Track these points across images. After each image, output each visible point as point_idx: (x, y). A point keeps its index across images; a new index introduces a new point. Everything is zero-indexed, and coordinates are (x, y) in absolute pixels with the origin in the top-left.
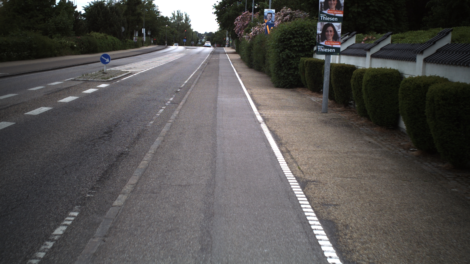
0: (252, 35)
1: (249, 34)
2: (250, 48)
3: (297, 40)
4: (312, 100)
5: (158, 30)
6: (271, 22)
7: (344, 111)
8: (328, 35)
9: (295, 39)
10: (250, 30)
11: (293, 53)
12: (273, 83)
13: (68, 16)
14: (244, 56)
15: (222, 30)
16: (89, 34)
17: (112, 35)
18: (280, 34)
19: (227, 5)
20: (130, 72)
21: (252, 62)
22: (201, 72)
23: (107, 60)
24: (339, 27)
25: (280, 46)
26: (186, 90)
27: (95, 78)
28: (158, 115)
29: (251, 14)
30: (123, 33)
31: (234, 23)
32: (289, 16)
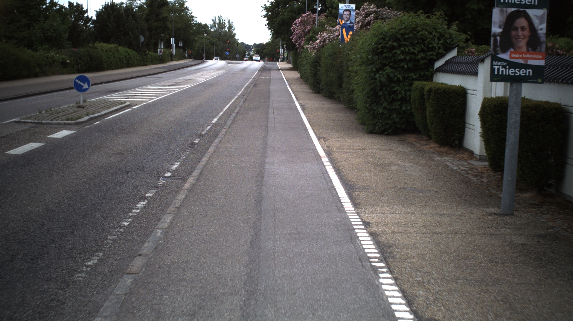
0: (319, 44)
1: (313, 42)
2: (316, 63)
3: (405, 50)
4: (448, 166)
5: (193, 40)
6: (350, 24)
8: (516, 37)
9: (402, 49)
10: (315, 37)
11: (398, 73)
13: (61, 21)
14: (305, 74)
15: (274, 40)
16: (91, 45)
17: (126, 46)
18: (376, 39)
19: (281, 6)
20: (128, 103)
21: (319, 85)
22: (243, 101)
23: (85, 86)
25: (375, 61)
26: (210, 139)
27: (55, 118)
28: (124, 226)
29: (315, 16)
30: (142, 43)
31: (291, 28)
32: (373, 15)
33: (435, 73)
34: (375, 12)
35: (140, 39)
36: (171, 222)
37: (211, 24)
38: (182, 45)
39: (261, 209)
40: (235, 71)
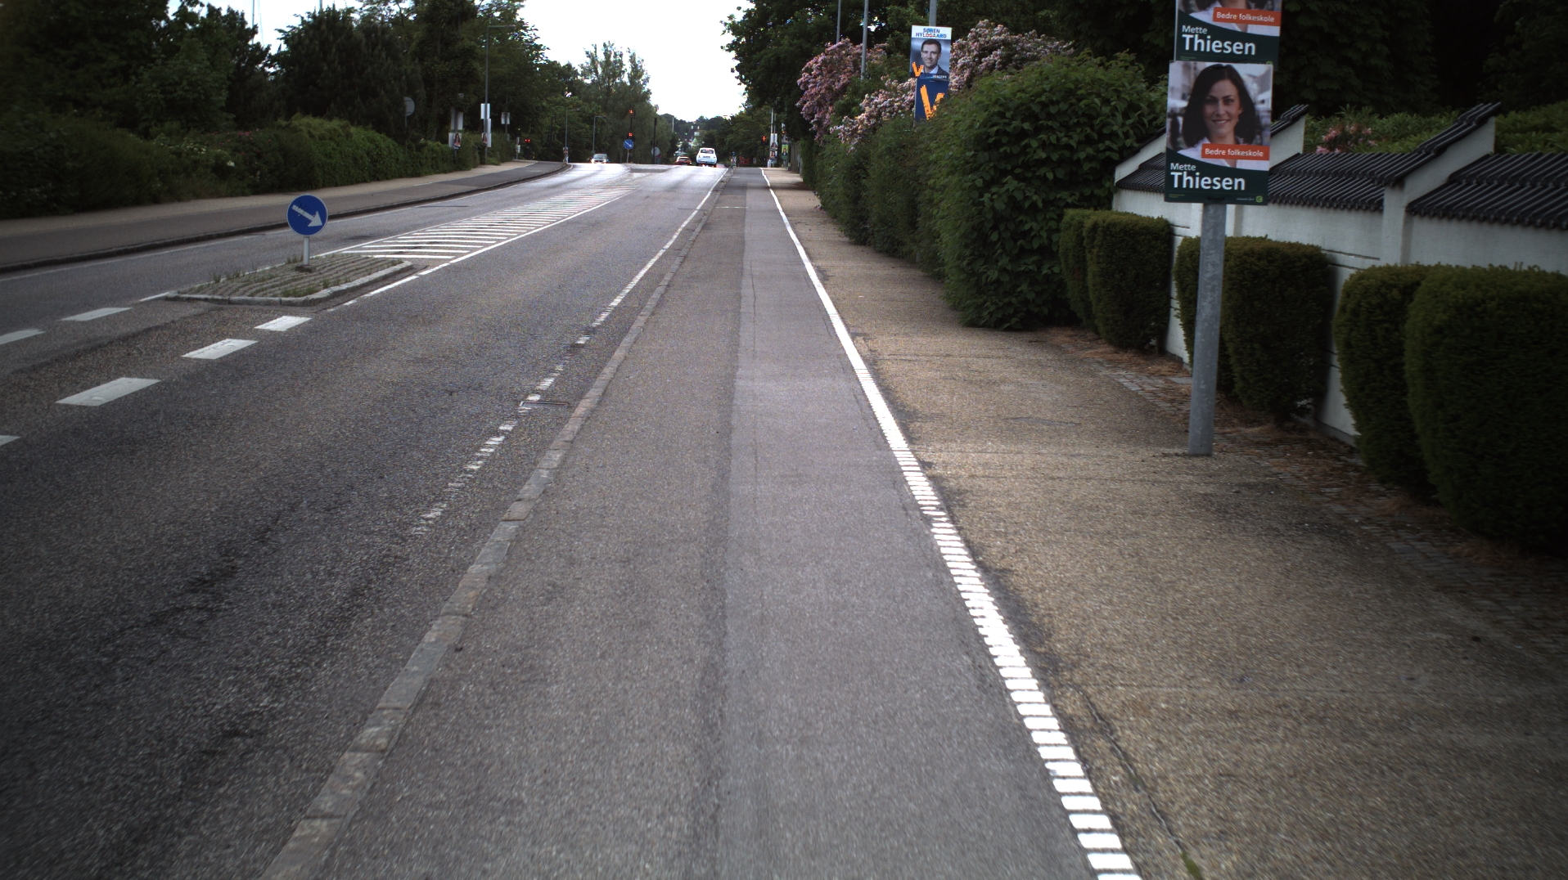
0: (865, 122)
1: (852, 118)
2: (858, 169)
3: (1049, 138)
4: (1121, 385)
5: (537, 108)
6: (937, 74)
7: (1276, 446)
8: (1215, 118)
9: (1043, 136)
10: (856, 104)
11: (1034, 190)
12: (954, 308)
13: (208, 59)
14: (833, 199)
15: (754, 108)
16: (284, 123)
17: (370, 126)
18: (985, 115)
19: (772, 21)
20: (407, 264)
21: (865, 223)
22: (678, 260)
23: (315, 221)
24: (1261, 81)
25: (981, 165)
26: (612, 339)
27: (258, 292)
28: (473, 470)
29: (859, 51)
30: (409, 117)
31: (799, 81)
32: (999, 52)
33: (1116, 192)
34: (1005, 43)
35: (404, 108)
36: (564, 460)
37: (585, 65)
38: (508, 122)
39: (729, 444)
40: (652, 189)
